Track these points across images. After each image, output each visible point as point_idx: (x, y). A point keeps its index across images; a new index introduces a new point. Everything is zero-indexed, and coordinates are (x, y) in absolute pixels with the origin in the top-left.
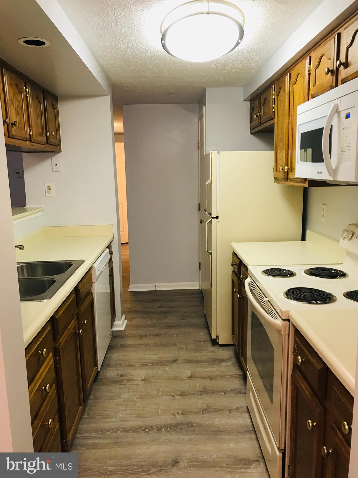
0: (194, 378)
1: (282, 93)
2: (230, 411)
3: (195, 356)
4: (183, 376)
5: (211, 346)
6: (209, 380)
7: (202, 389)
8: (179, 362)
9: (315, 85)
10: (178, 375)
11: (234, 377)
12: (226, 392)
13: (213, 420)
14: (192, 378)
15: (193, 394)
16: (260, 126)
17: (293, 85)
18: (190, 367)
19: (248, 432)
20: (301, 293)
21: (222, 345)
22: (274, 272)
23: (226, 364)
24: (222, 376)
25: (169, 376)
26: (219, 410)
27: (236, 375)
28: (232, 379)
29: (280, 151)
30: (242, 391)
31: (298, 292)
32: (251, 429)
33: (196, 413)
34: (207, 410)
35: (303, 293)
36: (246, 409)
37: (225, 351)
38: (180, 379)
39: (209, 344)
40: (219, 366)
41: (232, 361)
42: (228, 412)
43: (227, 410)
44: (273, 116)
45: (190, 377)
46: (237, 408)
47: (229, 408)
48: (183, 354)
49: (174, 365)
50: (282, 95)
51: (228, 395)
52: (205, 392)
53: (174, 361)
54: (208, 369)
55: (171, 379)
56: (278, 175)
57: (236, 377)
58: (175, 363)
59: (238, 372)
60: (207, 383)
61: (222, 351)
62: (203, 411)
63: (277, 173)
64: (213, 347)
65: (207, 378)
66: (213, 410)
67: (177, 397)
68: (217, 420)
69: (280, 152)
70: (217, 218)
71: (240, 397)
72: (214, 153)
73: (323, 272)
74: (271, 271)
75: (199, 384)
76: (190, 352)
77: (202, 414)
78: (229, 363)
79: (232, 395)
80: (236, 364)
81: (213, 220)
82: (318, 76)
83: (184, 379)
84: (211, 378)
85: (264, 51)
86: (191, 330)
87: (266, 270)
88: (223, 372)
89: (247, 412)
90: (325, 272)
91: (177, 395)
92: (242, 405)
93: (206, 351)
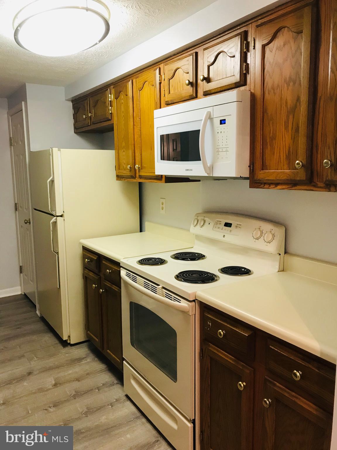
0: (60, 384)
1: (122, 96)
2: (112, 405)
3: (51, 362)
4: (48, 386)
5: (63, 348)
6: (77, 382)
7: (74, 393)
8: (35, 373)
9: (170, 93)
10: (40, 387)
11: (100, 372)
12: (99, 389)
13: (99, 419)
14: (58, 385)
15: (67, 401)
16: (89, 126)
17: (139, 91)
18: (51, 375)
19: (137, 418)
20: (190, 275)
21: (73, 344)
22: (148, 261)
23: (86, 362)
24: (88, 374)
25: (32, 391)
26: (100, 408)
27: (100, 370)
28: (99, 374)
29: (122, 151)
30: (114, 382)
31: (187, 275)
32: (138, 414)
33: (79, 419)
34: (89, 412)
35: (192, 275)
36: (125, 398)
37: (79, 350)
38: (46, 389)
39: (60, 347)
40: (80, 365)
41: (90, 357)
42: (111, 406)
43: (109, 405)
44: (110, 117)
45: (55, 385)
46: (117, 400)
47: (109, 402)
48: (35, 364)
49: (32, 377)
50: (122, 99)
51: (102, 390)
52: (78, 395)
53: (30, 374)
54: (70, 372)
55: (35, 393)
56: (122, 172)
57: (101, 371)
58: (31, 376)
59: (101, 366)
60: (76, 385)
61: (77, 350)
62: (85, 414)
63: (121, 171)
64: (65, 349)
65: (74, 380)
66: (95, 409)
67: (51, 410)
68: (103, 418)
69: (124, 151)
70: (61, 216)
71: (114, 388)
72: (55, 150)
73: (186, 255)
74: (145, 261)
75: (69, 389)
76: (43, 360)
77: (86, 418)
78: (88, 360)
79: (106, 389)
80: (96, 359)
81: (58, 218)
82: (172, 86)
83: (49, 389)
84: (78, 380)
85: (106, 56)
86: (34, 337)
87: (141, 260)
88: (86, 370)
89: (127, 401)
90: (188, 255)
91: (50, 407)
92: (120, 395)
93: (60, 355)
